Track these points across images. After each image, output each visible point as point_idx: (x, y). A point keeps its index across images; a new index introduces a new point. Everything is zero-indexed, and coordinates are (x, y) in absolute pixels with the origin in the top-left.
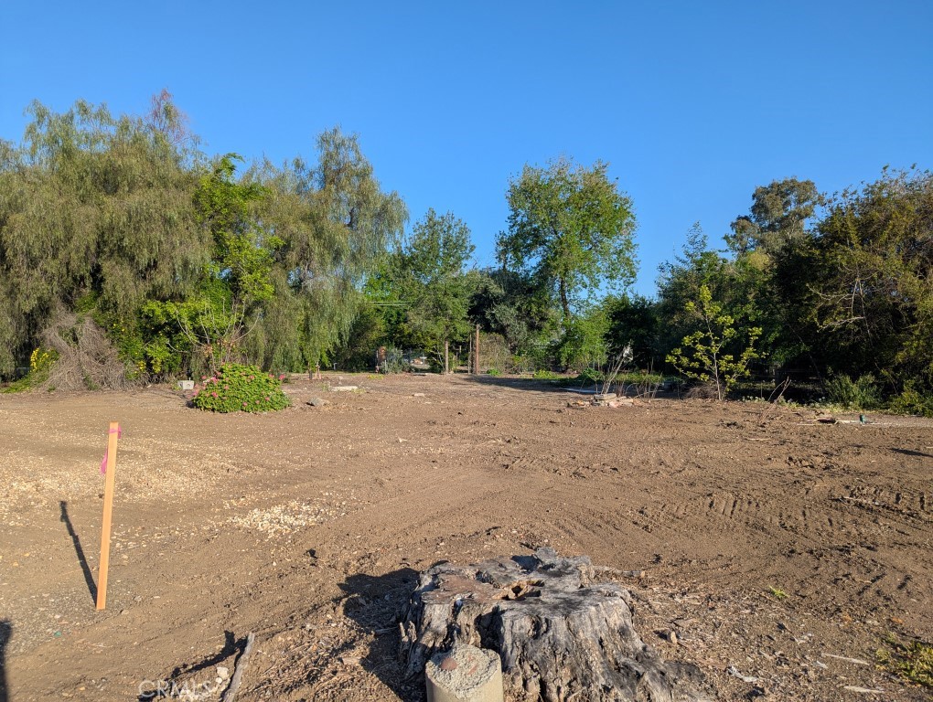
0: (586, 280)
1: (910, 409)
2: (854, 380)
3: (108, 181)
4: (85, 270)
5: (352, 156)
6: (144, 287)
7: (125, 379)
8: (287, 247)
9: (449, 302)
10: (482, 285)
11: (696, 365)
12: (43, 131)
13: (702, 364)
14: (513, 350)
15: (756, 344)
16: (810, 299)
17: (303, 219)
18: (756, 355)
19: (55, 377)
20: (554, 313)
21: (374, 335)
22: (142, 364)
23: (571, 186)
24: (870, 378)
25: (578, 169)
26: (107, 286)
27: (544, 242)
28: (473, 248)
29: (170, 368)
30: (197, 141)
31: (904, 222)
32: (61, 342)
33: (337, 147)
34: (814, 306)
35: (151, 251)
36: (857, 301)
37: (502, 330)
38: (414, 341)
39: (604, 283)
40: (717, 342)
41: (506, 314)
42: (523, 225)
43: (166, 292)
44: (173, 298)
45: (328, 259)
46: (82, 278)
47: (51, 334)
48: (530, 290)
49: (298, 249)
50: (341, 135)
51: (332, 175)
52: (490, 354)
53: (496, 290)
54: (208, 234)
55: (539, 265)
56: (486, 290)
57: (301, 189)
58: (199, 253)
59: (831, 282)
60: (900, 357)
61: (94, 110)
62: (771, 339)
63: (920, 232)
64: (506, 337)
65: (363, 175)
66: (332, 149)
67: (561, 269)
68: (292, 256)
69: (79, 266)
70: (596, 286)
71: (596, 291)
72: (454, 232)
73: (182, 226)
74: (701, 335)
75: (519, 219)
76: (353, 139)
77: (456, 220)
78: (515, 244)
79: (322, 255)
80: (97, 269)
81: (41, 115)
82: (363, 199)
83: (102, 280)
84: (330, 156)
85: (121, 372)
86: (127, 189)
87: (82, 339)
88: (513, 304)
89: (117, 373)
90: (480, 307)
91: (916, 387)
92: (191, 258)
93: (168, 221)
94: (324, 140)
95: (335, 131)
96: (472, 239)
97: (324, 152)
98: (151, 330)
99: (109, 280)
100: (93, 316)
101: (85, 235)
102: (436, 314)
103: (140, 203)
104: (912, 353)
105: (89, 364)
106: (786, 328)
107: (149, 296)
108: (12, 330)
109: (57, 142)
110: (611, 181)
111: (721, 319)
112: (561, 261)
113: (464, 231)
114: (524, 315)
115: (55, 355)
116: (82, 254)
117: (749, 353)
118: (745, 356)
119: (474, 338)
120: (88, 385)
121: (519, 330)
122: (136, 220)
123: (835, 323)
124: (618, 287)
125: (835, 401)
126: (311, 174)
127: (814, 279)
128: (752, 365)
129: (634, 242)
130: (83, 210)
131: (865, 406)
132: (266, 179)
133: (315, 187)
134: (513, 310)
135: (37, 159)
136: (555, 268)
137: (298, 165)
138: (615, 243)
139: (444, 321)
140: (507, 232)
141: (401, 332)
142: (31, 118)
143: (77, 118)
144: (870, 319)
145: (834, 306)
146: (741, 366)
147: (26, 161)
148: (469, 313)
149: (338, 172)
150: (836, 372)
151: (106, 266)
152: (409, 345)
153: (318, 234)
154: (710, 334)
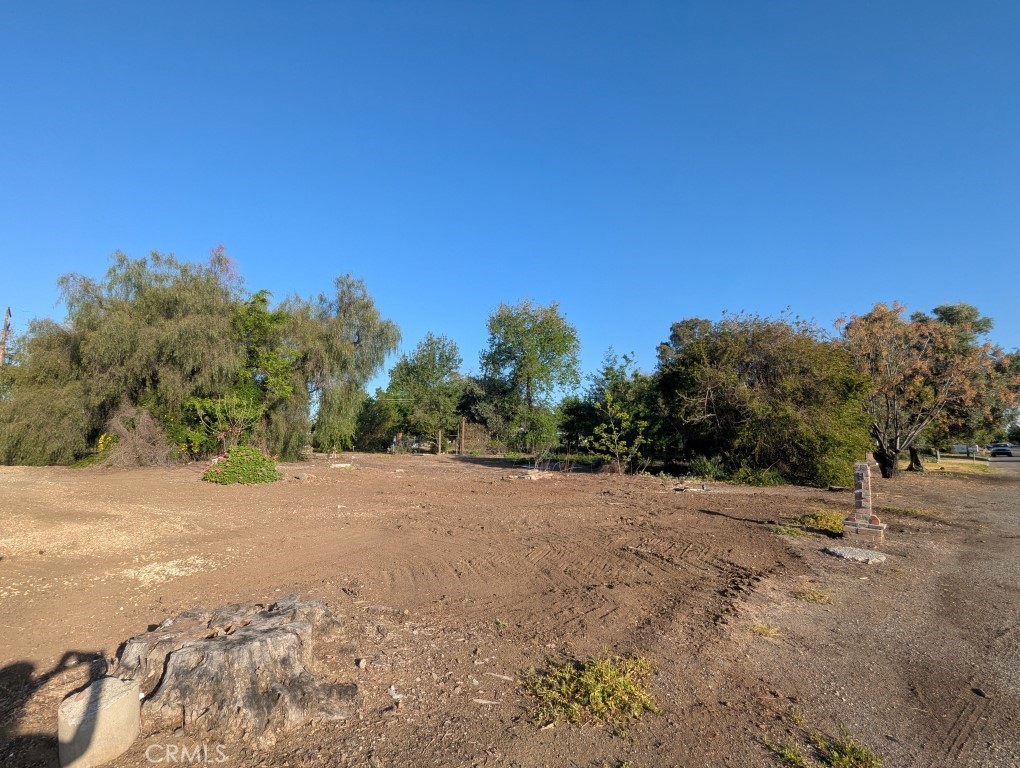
0: (544, 386)
1: (746, 481)
2: (709, 459)
3: (169, 308)
4: (147, 374)
5: (359, 293)
6: (190, 387)
7: (169, 458)
8: (305, 359)
9: (441, 399)
10: (469, 388)
11: (604, 448)
12: (121, 272)
13: (608, 448)
14: (494, 436)
15: (644, 433)
16: (680, 401)
17: (320, 338)
18: (644, 442)
19: (113, 456)
20: (522, 409)
21: (389, 425)
22: (184, 447)
23: (533, 319)
24: (719, 458)
25: (538, 305)
26: (161, 386)
27: (514, 358)
28: (460, 361)
29: (208, 449)
30: (241, 280)
31: (737, 349)
32: (122, 429)
33: (349, 287)
34: (682, 406)
35: (195, 361)
36: (709, 403)
37: (483, 421)
38: (418, 429)
39: (557, 387)
40: (617, 431)
41: (486, 409)
42: (500, 345)
43: (206, 391)
44: (211, 396)
45: (337, 368)
46: (144, 380)
47: (116, 423)
48: (504, 393)
49: (314, 360)
50: (351, 278)
51: (345, 306)
52: (475, 440)
53: (480, 392)
54: (243, 348)
55: (511, 374)
56: (472, 392)
57: (323, 317)
58: (232, 361)
59: (692, 390)
60: (736, 443)
61: (165, 258)
62: (655, 430)
63: (748, 356)
64: (487, 427)
65: (366, 307)
66: (345, 288)
67: (525, 377)
68: (310, 365)
69: (141, 371)
70: (551, 389)
71: (551, 394)
72: (447, 350)
73: (222, 342)
74: (604, 426)
75: (497, 341)
76: (361, 282)
77: (448, 341)
78: (493, 359)
79: (331, 365)
80: (155, 374)
81: (122, 261)
82: (366, 324)
83: (158, 381)
84: (343, 292)
85: (167, 452)
86: (181, 315)
87: (138, 427)
88: (491, 402)
89: (162, 453)
90: (466, 404)
91: (750, 465)
92: (225, 365)
93: (210, 339)
94: (340, 282)
95: (348, 276)
96: (461, 354)
97: (339, 291)
98: (192, 421)
99: (162, 381)
100: (150, 409)
101: (147, 348)
102: (431, 410)
103: (189, 325)
104: (745, 440)
105: (143, 446)
106: (666, 422)
107: (192, 394)
108: (86, 420)
109: (130, 280)
110: (561, 315)
111: (619, 415)
112: (524, 371)
113: (454, 349)
114: (498, 410)
115: (117, 438)
116: (144, 362)
117: (640, 440)
118: (637, 442)
119: (461, 428)
120: (140, 462)
121: (496, 420)
122: (184, 338)
123: (696, 418)
124: (566, 391)
125: (697, 474)
126: (331, 305)
127: (681, 388)
128: (641, 448)
129: (578, 358)
130: (148, 330)
131: (717, 478)
132: (295, 308)
133: (333, 314)
134: (491, 407)
135: (114, 292)
136: (520, 376)
137: (322, 300)
138: (565, 358)
139: (437, 415)
140: (488, 350)
141: (409, 422)
142: (114, 262)
143: (150, 263)
144: (719, 416)
145: (695, 407)
146: (634, 450)
147: (104, 294)
148: (458, 408)
149: (350, 305)
150: (697, 454)
151: (162, 371)
152: (416, 431)
153: (329, 349)
154: (612, 425)
